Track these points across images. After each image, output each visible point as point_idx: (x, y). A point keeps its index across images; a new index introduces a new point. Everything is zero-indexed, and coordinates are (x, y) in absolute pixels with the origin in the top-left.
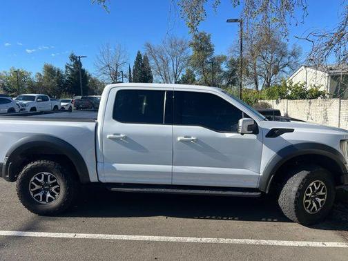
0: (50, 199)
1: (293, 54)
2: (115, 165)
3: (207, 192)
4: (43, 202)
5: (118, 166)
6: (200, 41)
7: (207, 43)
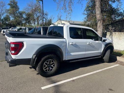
0: (51, 70)
1: (46, 14)
2: (71, 53)
3: (91, 58)
4: (48, 72)
5: (72, 54)
6: (13, 4)
7: (16, 5)
